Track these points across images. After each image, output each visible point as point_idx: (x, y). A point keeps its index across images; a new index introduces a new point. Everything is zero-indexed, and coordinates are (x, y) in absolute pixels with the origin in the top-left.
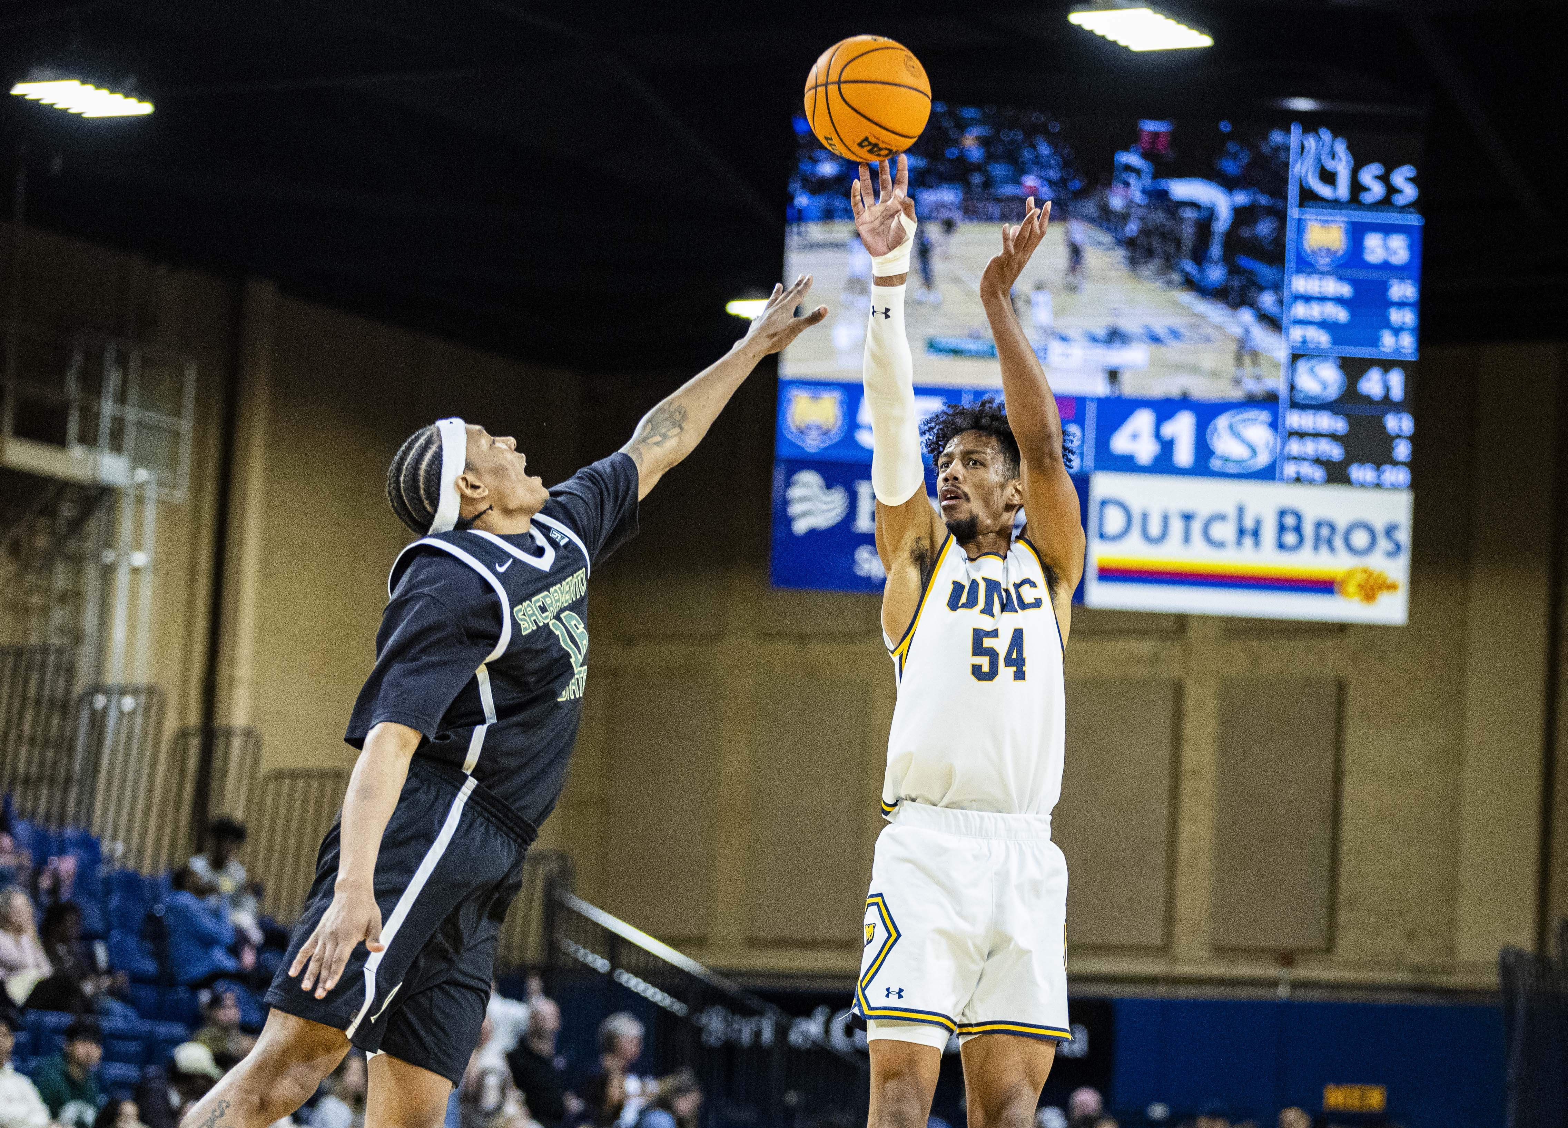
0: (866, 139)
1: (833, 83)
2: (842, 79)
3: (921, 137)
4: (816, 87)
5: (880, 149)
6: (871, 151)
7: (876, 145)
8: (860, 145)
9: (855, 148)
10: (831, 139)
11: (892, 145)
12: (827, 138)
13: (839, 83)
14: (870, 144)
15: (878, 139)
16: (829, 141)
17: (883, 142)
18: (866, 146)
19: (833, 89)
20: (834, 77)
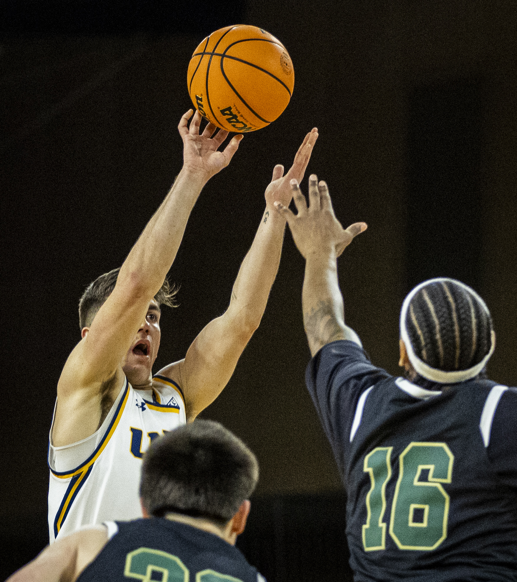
0: (229, 109)
1: (217, 54)
2: (227, 54)
3: (272, 124)
4: (203, 54)
5: (238, 122)
6: (229, 120)
7: (235, 117)
8: (223, 112)
9: (218, 113)
10: (201, 100)
11: (247, 121)
12: (197, 98)
13: (223, 56)
14: (231, 114)
15: (239, 113)
16: (199, 102)
17: (242, 116)
18: (227, 114)
19: (216, 60)
20: (220, 50)
